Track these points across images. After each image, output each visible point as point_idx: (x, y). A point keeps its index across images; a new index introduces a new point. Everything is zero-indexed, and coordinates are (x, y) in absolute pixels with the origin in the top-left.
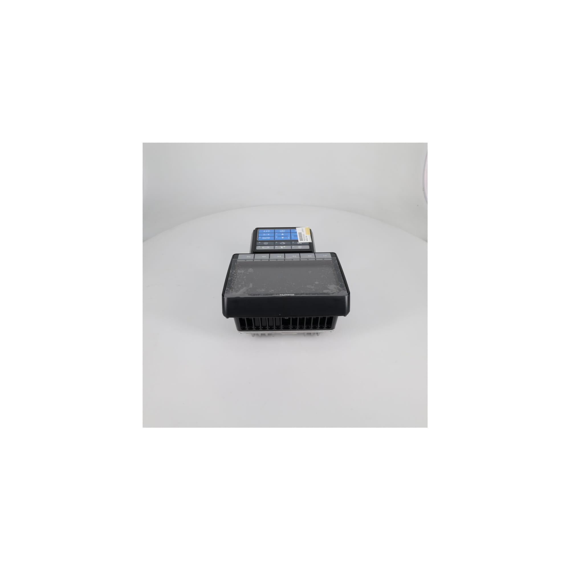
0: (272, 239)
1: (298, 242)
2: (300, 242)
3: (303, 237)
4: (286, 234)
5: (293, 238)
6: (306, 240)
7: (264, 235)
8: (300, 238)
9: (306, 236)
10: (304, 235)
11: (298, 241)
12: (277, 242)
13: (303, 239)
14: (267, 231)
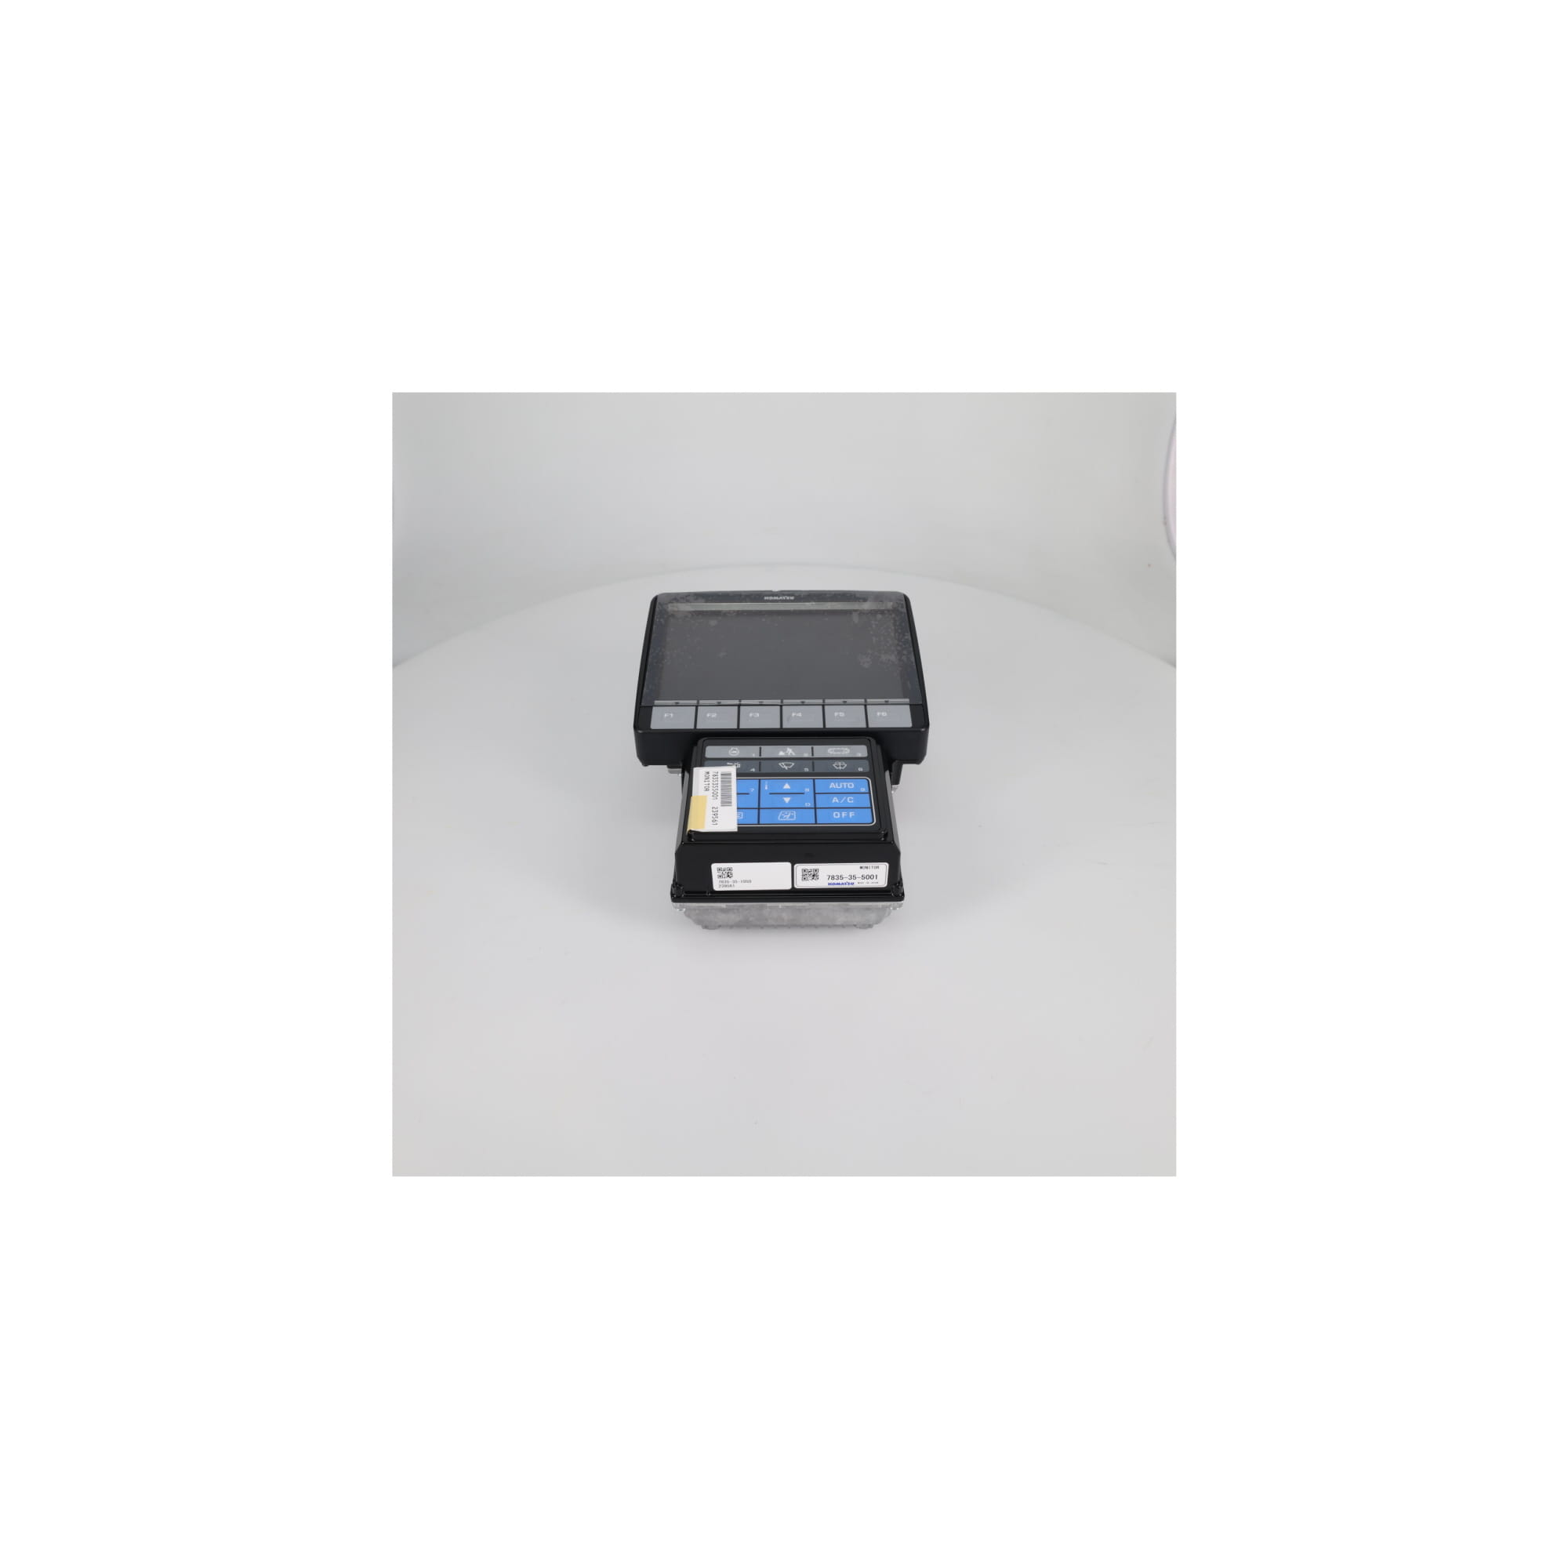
0: (821, 783)
1: (737, 769)
2: (732, 770)
3: (719, 785)
4: (774, 801)
5: (751, 785)
6: (711, 774)
7: (850, 800)
8: (730, 782)
9: (707, 790)
10: (715, 795)
11: (738, 775)
12: (806, 770)
13: (720, 780)
14: (844, 814)
